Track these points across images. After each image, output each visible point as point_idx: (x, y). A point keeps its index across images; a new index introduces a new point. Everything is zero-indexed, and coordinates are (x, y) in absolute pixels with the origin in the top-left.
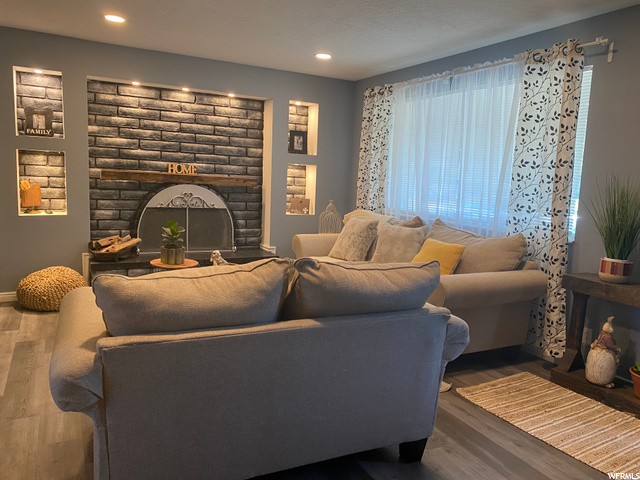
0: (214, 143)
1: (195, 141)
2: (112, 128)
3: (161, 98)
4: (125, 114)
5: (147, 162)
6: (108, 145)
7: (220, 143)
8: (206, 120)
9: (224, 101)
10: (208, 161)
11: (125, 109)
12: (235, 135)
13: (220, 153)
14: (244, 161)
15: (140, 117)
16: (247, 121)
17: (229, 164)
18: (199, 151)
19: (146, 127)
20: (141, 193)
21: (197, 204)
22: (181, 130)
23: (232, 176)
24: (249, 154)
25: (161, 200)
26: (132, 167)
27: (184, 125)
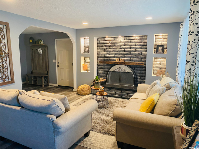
0: (130, 52)
1: (124, 51)
2: (103, 50)
3: (115, 40)
4: (106, 46)
5: (111, 58)
6: (102, 54)
7: (132, 51)
8: (128, 45)
9: (134, 38)
10: (128, 57)
11: (106, 44)
12: (137, 48)
13: (132, 55)
14: (140, 57)
15: (110, 46)
16: (142, 43)
17: (135, 58)
18: (126, 54)
19: (111, 49)
21: (123, 71)
22: (120, 49)
23: (136, 62)
24: (142, 54)
25: (113, 69)
26: (107, 60)
27: (121, 47)
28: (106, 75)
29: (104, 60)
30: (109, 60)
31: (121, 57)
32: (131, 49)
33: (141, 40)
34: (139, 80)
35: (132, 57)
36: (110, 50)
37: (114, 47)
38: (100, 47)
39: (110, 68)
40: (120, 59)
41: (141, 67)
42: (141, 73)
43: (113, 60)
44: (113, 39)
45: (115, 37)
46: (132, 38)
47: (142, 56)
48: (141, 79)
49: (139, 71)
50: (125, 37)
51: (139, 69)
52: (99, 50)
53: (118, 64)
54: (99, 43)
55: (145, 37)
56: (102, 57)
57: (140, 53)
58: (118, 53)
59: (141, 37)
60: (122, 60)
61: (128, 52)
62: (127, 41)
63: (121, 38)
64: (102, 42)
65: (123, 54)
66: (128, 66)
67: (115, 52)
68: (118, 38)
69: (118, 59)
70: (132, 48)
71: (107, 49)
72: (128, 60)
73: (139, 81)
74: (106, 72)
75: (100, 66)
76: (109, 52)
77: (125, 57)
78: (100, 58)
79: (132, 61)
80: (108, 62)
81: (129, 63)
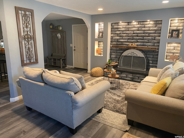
1: (138, 36)
2: (116, 35)
4: (119, 31)
5: (124, 43)
6: (115, 39)
7: (145, 36)
8: (142, 29)
10: (141, 42)
11: (119, 29)
12: (151, 33)
13: (145, 39)
14: (153, 42)
15: (123, 31)
16: (156, 28)
17: (148, 43)
18: (138, 39)
20: (122, 51)
21: (135, 55)
22: (134, 33)
23: (149, 47)
24: (156, 39)
25: (125, 53)
26: (120, 44)
28: (118, 59)
29: (117, 44)
30: (122, 44)
31: (134, 41)
32: (144, 34)
33: (155, 25)
34: (151, 64)
35: (145, 42)
36: (123, 34)
37: (127, 32)
38: (114, 32)
39: (123, 53)
40: (133, 44)
41: (153, 51)
42: (153, 58)
43: (126, 45)
44: (126, 24)
45: (128, 22)
46: (146, 23)
47: (155, 41)
48: (152, 63)
49: (152, 56)
50: (139, 22)
51: (151, 53)
52: (112, 35)
53: (131, 48)
54: (113, 28)
55: (160, 22)
56: (115, 42)
57: (154, 38)
58: (131, 38)
59: (155, 22)
60: (134, 45)
61: (141, 36)
62: (141, 25)
63: (134, 23)
64: (116, 27)
65: (136, 39)
66: (140, 50)
67: (128, 37)
68: (132, 23)
69: (131, 44)
70: (145, 32)
71: (120, 33)
72: (141, 44)
73: (151, 66)
74: (118, 57)
75: (113, 50)
76: (122, 36)
77: (137, 42)
78: (113, 43)
79: (145, 45)
80: (121, 46)
81: (141, 47)
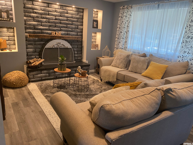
0: (67, 24)
1: (61, 23)
2: (31, 18)
3: (48, 7)
4: (36, 13)
5: (44, 31)
6: (30, 25)
7: (69, 24)
8: (64, 15)
9: (71, 8)
10: (65, 31)
11: (36, 11)
12: (74, 21)
13: (69, 28)
14: (77, 31)
15: (41, 14)
16: (78, 16)
17: (72, 32)
18: (62, 27)
19: (43, 18)
20: (42, 43)
22: (56, 19)
23: (73, 36)
24: (78, 28)
26: (39, 33)
27: (57, 17)
28: (38, 54)
29: (34, 33)
30: (42, 33)
31: (57, 29)
33: (77, 12)
34: (76, 55)
35: (69, 30)
36: (41, 19)
37: (48, 16)
38: (26, 14)
40: (57, 33)
43: (47, 33)
44: (46, 5)
45: (48, 3)
49: (76, 46)
50: (61, 5)
51: (76, 43)
52: (25, 18)
55: (81, 10)
56: (30, 28)
57: (77, 26)
59: (77, 9)
60: (59, 34)
61: (65, 24)
62: (63, 10)
63: (56, 6)
67: (49, 23)
69: (54, 32)
75: (28, 41)
76: (41, 22)
77: (61, 30)
79: (69, 35)
